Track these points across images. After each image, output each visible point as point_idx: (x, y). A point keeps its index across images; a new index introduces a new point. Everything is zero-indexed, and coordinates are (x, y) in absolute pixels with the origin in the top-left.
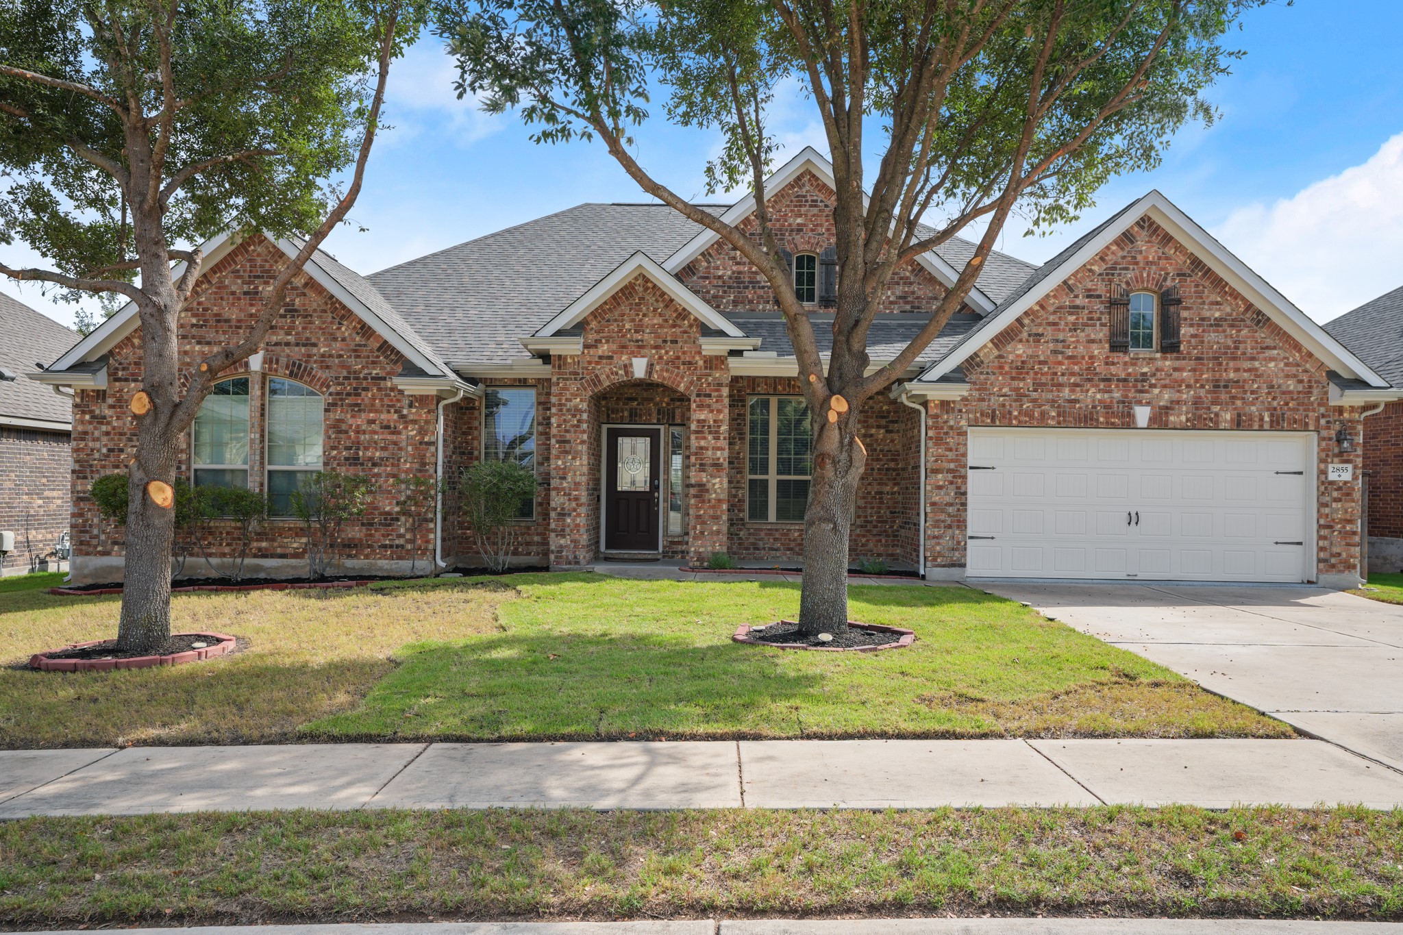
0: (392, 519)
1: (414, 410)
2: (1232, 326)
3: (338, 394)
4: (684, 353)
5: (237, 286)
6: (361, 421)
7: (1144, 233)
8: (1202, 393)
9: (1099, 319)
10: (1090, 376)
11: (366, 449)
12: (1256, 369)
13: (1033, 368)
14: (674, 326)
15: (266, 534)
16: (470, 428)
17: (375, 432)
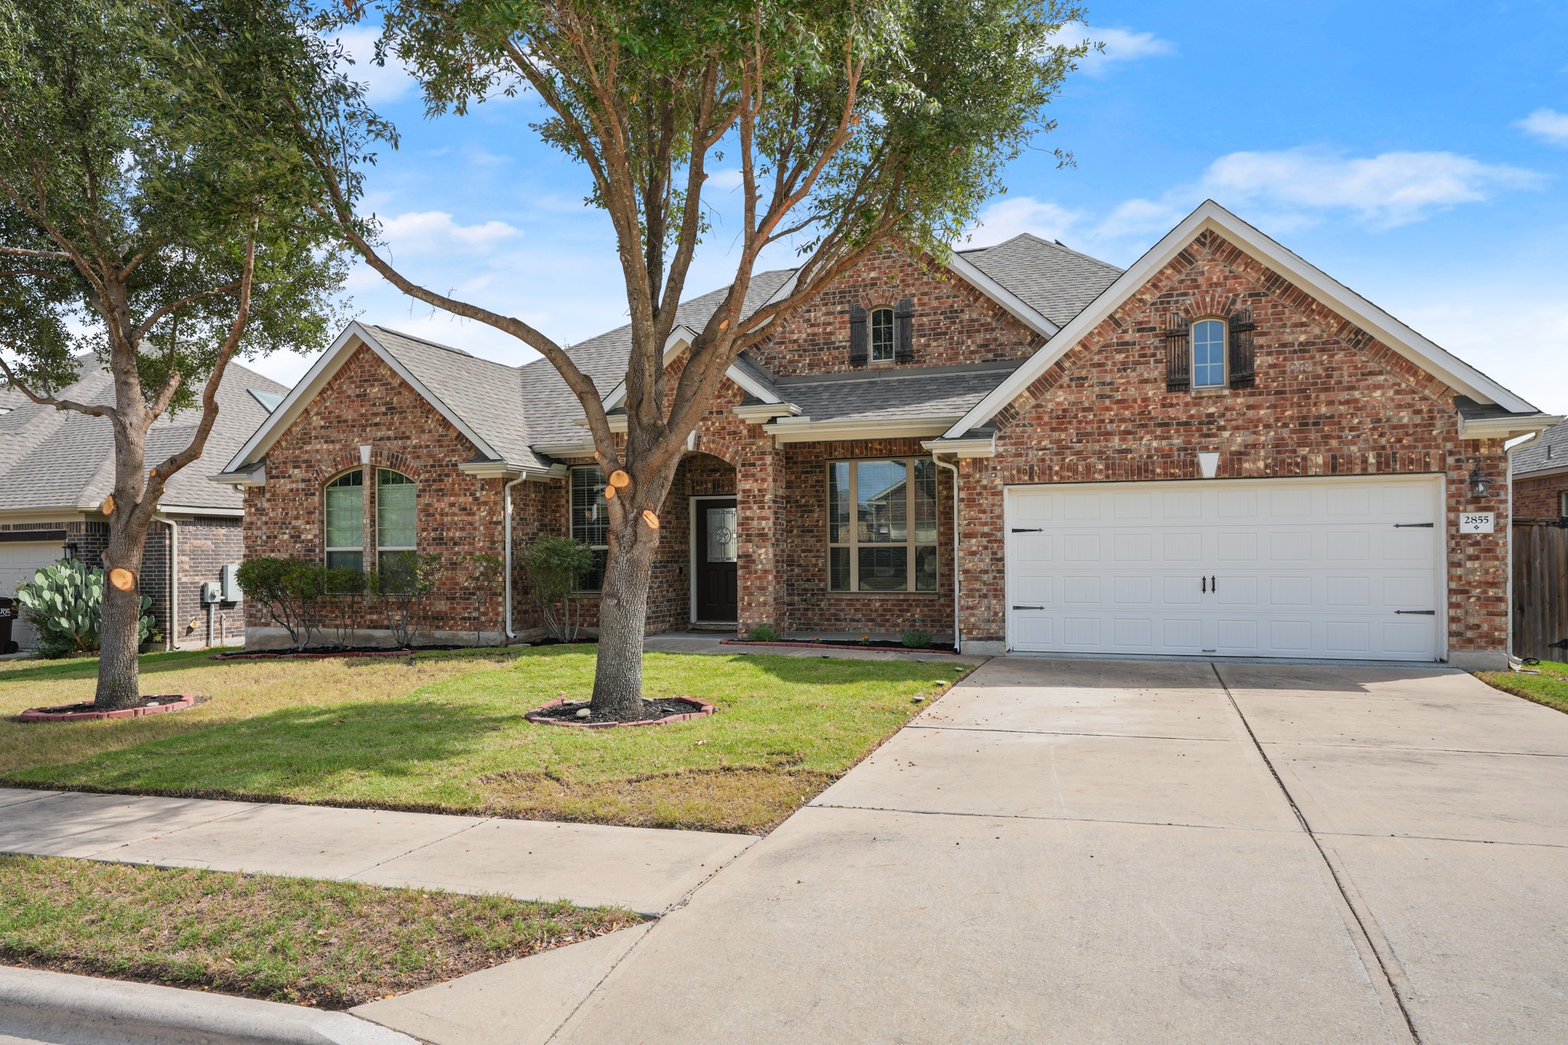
0: (470, 594)
1: (484, 493)
2: (1322, 350)
3: (426, 481)
4: (729, 423)
5: (351, 390)
6: (443, 505)
7: (1206, 251)
8: (1285, 433)
9: (1154, 355)
10: (1144, 422)
11: (449, 530)
12: (1356, 401)
13: (1076, 416)
14: (719, 397)
15: (375, 607)
16: (558, 506)
17: (454, 514)
